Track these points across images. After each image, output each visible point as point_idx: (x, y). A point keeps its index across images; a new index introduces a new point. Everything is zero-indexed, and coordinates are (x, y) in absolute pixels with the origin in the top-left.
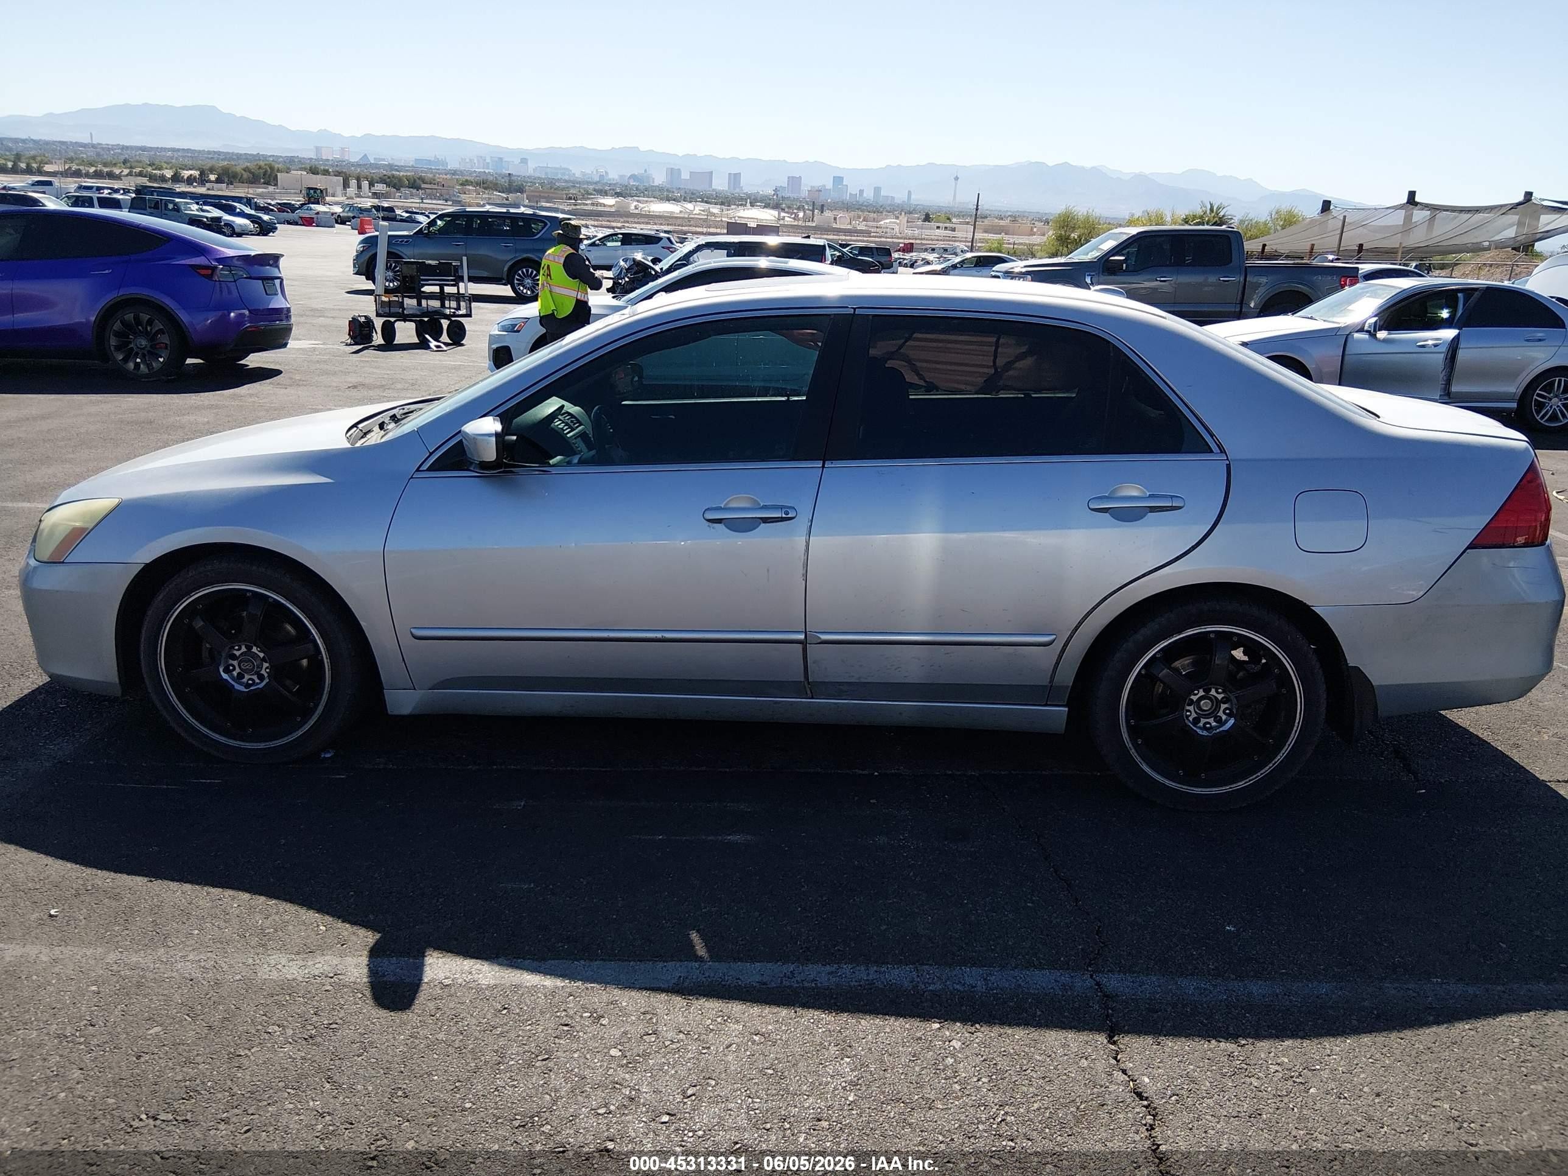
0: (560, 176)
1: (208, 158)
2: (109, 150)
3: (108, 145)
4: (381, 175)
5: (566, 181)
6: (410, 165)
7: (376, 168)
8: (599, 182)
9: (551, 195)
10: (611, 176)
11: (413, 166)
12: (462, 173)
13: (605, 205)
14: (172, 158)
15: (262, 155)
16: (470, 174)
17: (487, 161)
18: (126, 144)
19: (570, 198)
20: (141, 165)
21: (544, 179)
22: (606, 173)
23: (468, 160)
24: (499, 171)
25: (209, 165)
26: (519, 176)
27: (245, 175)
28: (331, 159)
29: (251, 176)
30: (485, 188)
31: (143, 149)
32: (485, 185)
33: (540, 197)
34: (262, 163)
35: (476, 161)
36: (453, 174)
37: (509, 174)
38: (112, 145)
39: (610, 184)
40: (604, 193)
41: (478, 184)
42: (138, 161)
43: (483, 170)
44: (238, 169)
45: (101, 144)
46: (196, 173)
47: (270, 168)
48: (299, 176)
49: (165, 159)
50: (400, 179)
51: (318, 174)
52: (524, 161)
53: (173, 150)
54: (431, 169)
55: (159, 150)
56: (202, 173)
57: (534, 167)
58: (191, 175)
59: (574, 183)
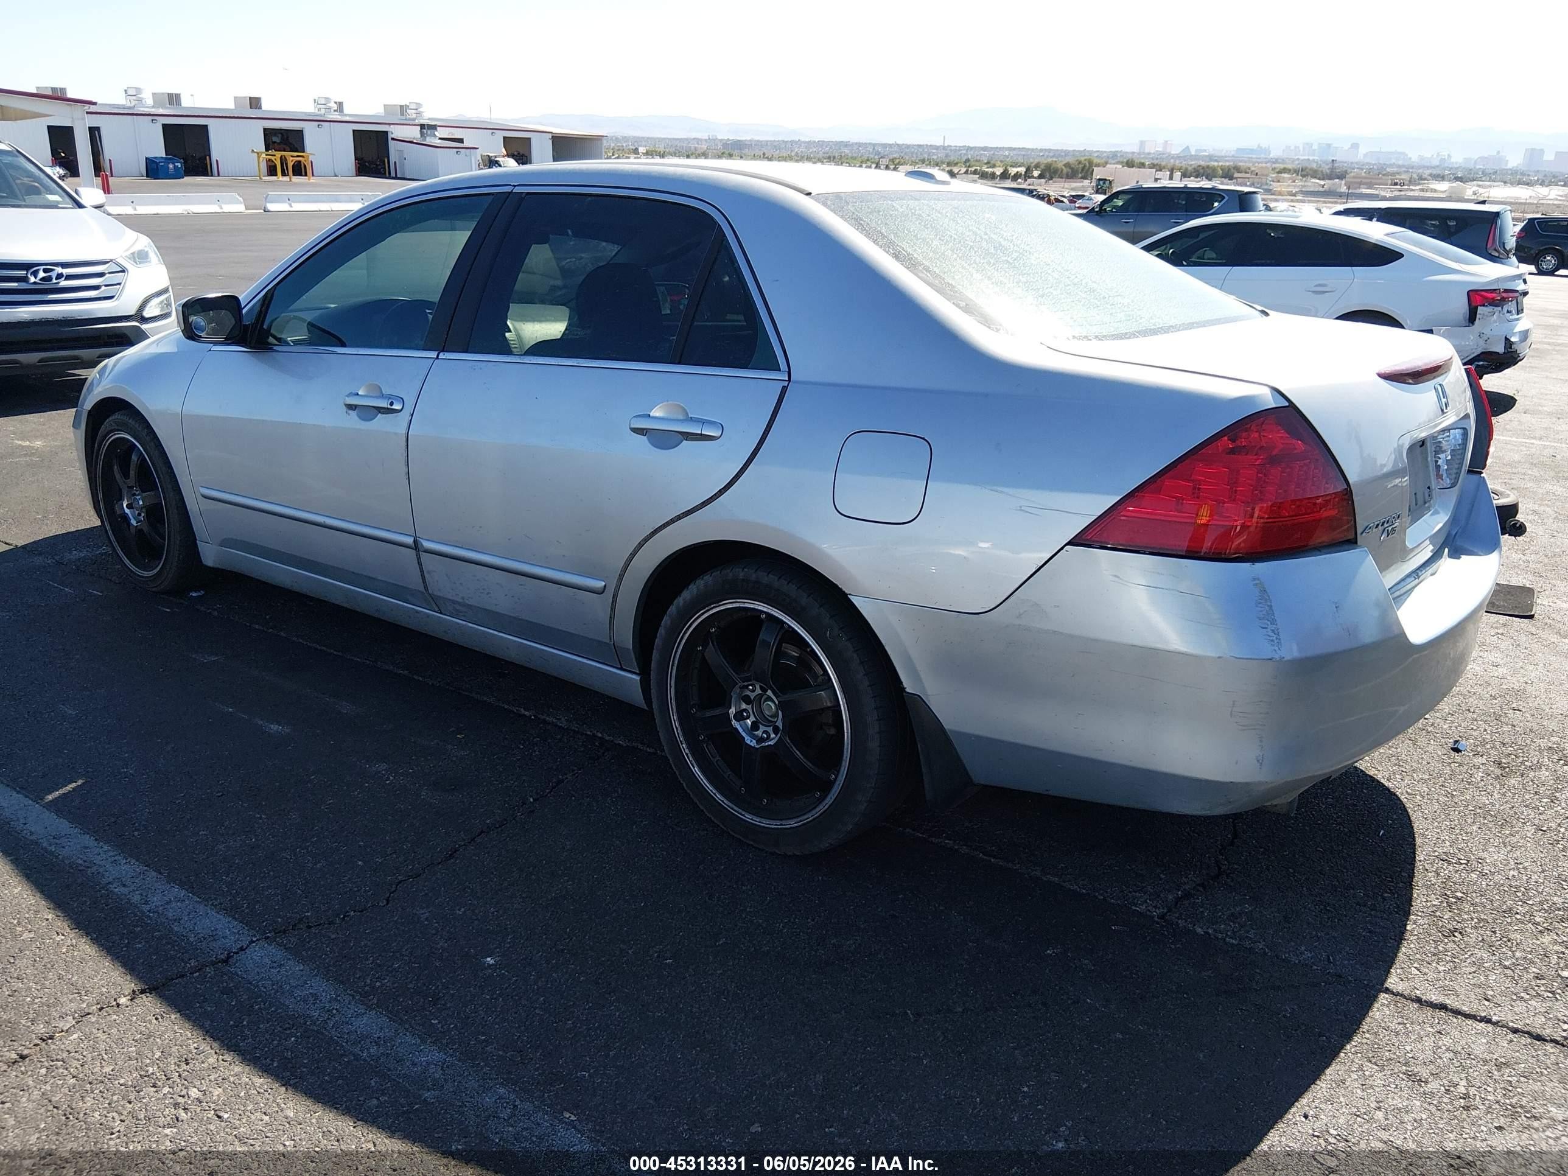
0: (1393, 161)
1: (1039, 156)
2: (955, 151)
3: (956, 146)
4: (1196, 166)
5: (1399, 166)
6: (1231, 155)
7: (1195, 159)
8: (1438, 166)
9: (1373, 181)
10: (1453, 160)
11: (1233, 156)
12: (1283, 161)
13: (1436, 191)
14: (1007, 157)
15: (1088, 151)
16: (1293, 161)
17: (1314, 147)
18: (971, 145)
19: (1396, 184)
20: (977, 164)
21: (1374, 165)
22: (1449, 156)
23: (1292, 148)
24: (1325, 158)
25: (1036, 161)
26: (1346, 162)
27: (1065, 170)
28: (1152, 152)
29: (1070, 171)
30: (1303, 176)
31: (985, 149)
32: (1303, 173)
33: (1361, 183)
34: (1082, 159)
35: (1301, 149)
36: (1274, 163)
37: (1333, 160)
38: (960, 147)
39: (1451, 168)
40: (1441, 178)
41: (1296, 172)
42: (977, 161)
43: (1306, 158)
44: (1060, 165)
45: (951, 146)
46: (1022, 170)
47: (1089, 163)
48: (1114, 170)
49: (1001, 158)
50: (1214, 169)
51: (1133, 167)
52: (1355, 146)
53: (1010, 149)
54: (1252, 158)
55: (998, 150)
56: (1028, 170)
57: (1365, 152)
58: (1018, 172)
59: (1408, 168)
